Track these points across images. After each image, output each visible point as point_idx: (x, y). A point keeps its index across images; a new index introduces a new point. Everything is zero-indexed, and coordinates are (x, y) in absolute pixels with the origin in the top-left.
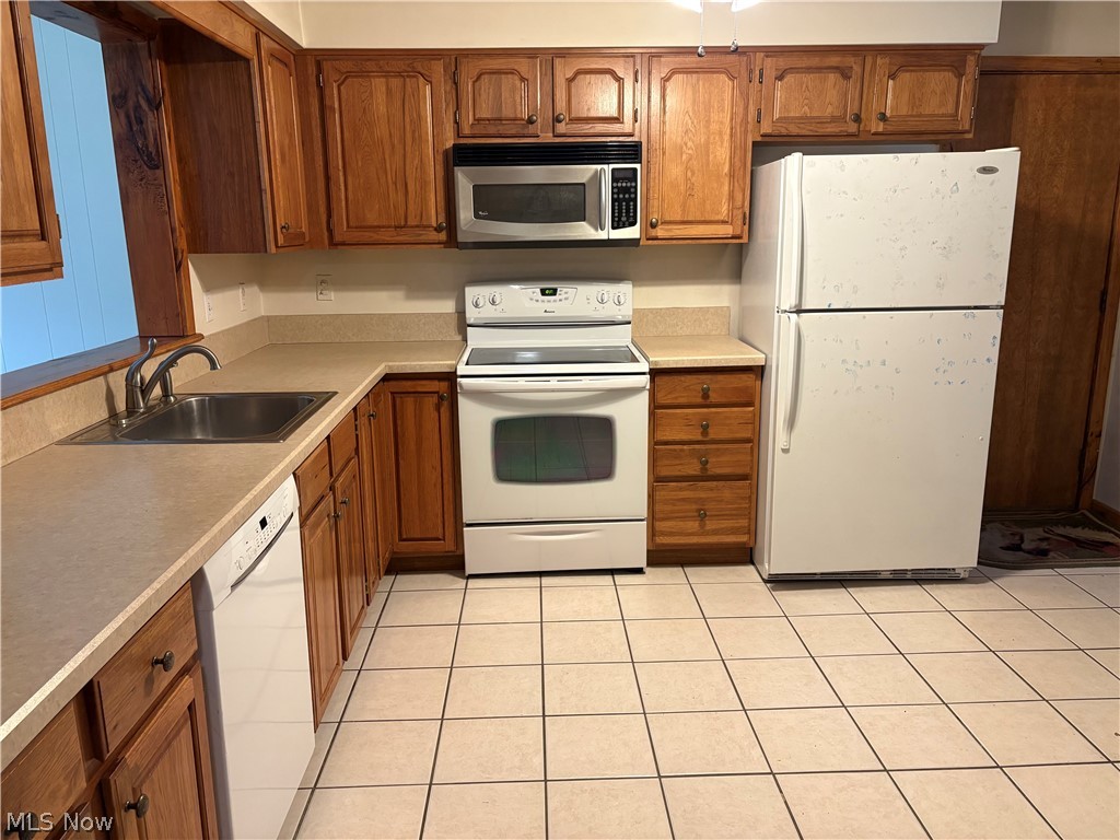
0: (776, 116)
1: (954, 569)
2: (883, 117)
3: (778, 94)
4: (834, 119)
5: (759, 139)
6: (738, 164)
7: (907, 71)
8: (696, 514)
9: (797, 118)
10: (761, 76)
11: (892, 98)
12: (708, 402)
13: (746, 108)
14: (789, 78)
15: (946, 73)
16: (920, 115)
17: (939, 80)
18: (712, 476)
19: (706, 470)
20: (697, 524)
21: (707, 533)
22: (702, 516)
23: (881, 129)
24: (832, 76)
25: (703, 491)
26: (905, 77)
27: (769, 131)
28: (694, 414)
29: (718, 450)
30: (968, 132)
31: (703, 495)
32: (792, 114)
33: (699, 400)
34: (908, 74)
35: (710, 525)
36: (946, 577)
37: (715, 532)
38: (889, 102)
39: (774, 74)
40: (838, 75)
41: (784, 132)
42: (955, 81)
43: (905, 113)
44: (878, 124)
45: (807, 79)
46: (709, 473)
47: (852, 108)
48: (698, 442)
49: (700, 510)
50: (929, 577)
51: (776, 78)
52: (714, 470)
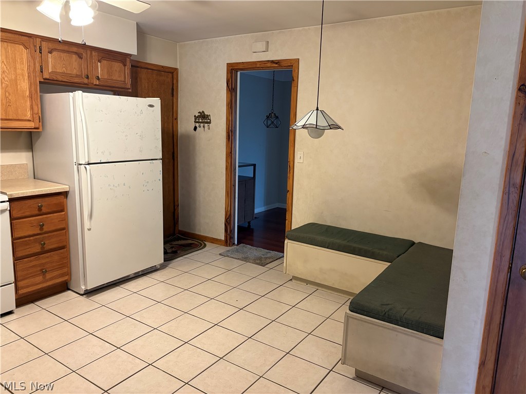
0: (50, 71)
1: (155, 266)
2: (98, 78)
3: (50, 60)
4: (77, 76)
5: (42, 80)
6: (33, 92)
7: (105, 60)
8: (40, 272)
9: (60, 73)
10: (40, 50)
11: (100, 70)
12: (41, 212)
13: (35, 64)
14: (55, 53)
15: (120, 64)
16: (112, 80)
17: (117, 66)
18: (47, 250)
19: (44, 248)
20: (41, 277)
21: (47, 281)
22: (43, 272)
23: (98, 83)
24: (74, 56)
25: (44, 259)
26: (105, 62)
27: (48, 77)
28: (34, 220)
29: (49, 236)
30: (130, 89)
31: (43, 261)
32: (58, 71)
33: (37, 212)
34: (106, 61)
35: (48, 276)
36: (153, 270)
37: (51, 279)
38: (99, 72)
39: (47, 50)
40: (77, 56)
41: (55, 78)
42: (123, 67)
43: (106, 78)
44: (96, 81)
45: (63, 55)
46: (46, 249)
47: (84, 73)
48: (38, 234)
49: (42, 270)
50: (148, 271)
51: (48, 52)
52: (47, 247)
